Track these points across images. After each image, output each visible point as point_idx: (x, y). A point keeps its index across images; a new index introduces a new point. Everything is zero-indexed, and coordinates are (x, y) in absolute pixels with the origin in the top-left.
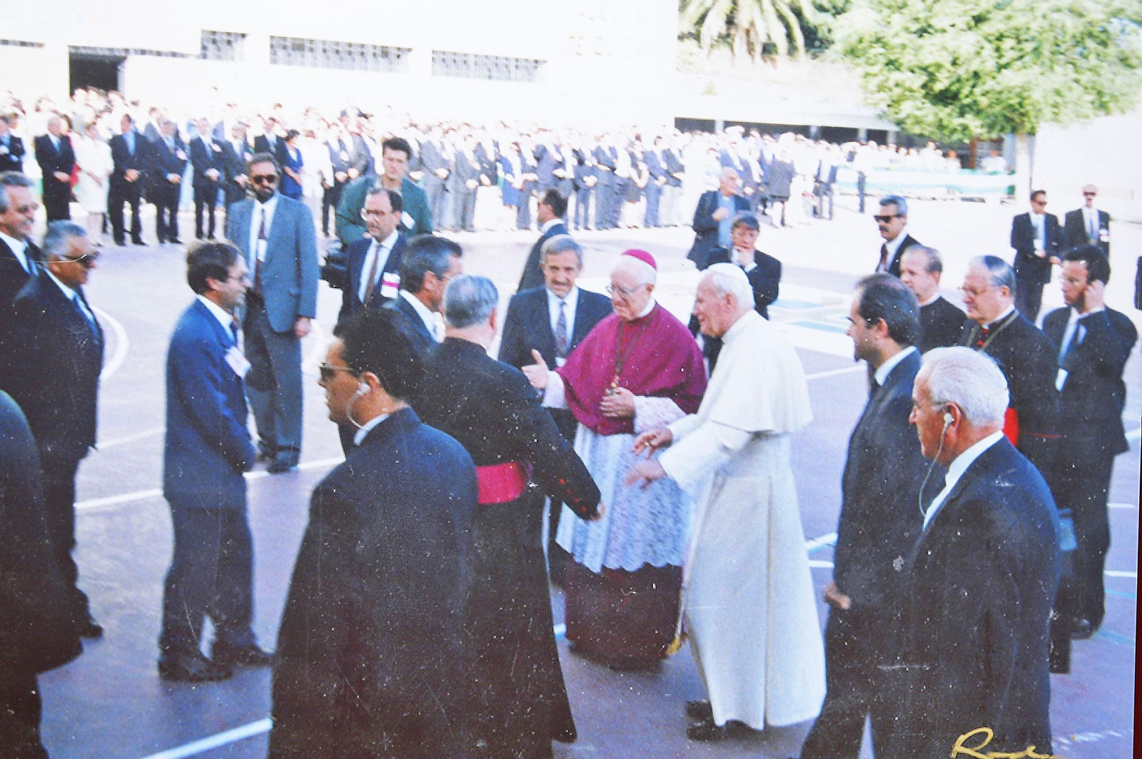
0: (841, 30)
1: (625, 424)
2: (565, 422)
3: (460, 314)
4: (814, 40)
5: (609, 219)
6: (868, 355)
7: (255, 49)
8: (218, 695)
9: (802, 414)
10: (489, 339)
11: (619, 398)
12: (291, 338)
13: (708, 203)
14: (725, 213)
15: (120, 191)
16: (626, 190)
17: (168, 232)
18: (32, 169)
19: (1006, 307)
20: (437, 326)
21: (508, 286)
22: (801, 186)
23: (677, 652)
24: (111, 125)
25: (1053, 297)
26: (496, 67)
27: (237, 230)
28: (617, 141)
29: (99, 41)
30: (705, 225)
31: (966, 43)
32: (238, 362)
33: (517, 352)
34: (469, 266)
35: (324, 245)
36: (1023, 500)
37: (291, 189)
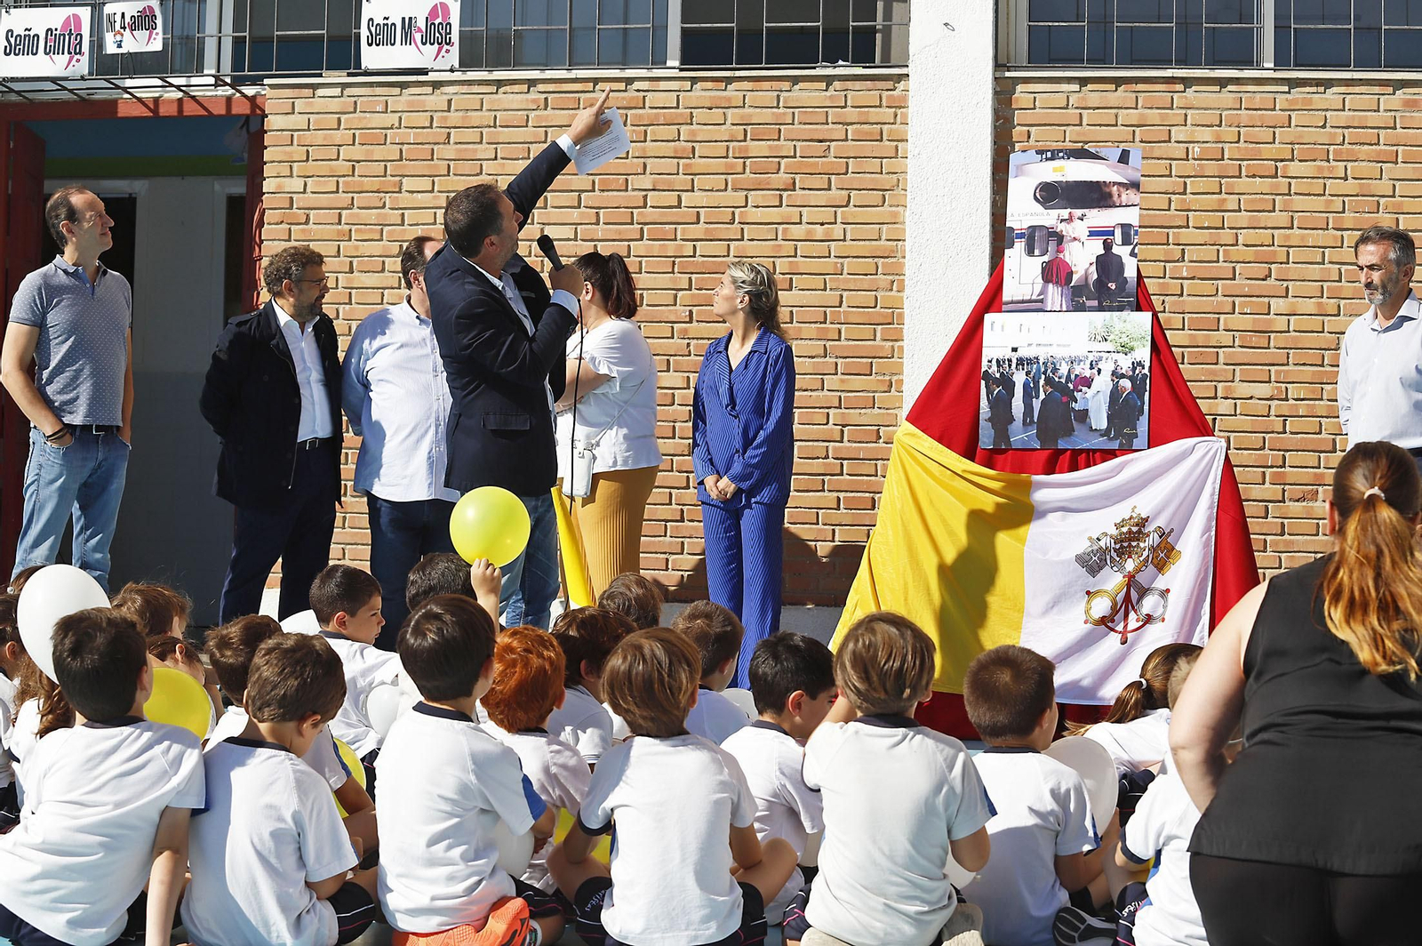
0: (1109, 339)
1: (1081, 391)
2: (1073, 391)
3: (1060, 378)
4: (1106, 340)
5: (1079, 365)
6: (1113, 380)
7: (1034, 345)
8: (1030, 428)
9: (1104, 389)
10: (1063, 381)
11: (1080, 387)
12: (1038, 382)
13: (1092, 361)
14: (1094, 363)
15: (1017, 364)
16: (1081, 361)
17: (1023, 369)
18: (1007, 362)
19: (1131, 373)
20: (1057, 379)
21: (1066, 374)
22: (1104, 359)
23: (1088, 420)
24: (1016, 356)
25: (1137, 372)
26: (1064, 346)
27: (1032, 369)
28: (1080, 354)
29: (1015, 346)
30: (1091, 364)
31: (1126, 339)
32: (1032, 385)
33: (1067, 382)
34: (1060, 372)
35: (1043, 370)
36: (1133, 398)
37: (1039, 363)
